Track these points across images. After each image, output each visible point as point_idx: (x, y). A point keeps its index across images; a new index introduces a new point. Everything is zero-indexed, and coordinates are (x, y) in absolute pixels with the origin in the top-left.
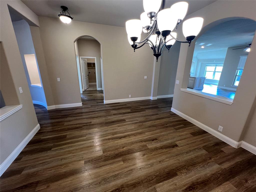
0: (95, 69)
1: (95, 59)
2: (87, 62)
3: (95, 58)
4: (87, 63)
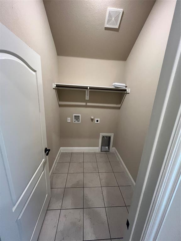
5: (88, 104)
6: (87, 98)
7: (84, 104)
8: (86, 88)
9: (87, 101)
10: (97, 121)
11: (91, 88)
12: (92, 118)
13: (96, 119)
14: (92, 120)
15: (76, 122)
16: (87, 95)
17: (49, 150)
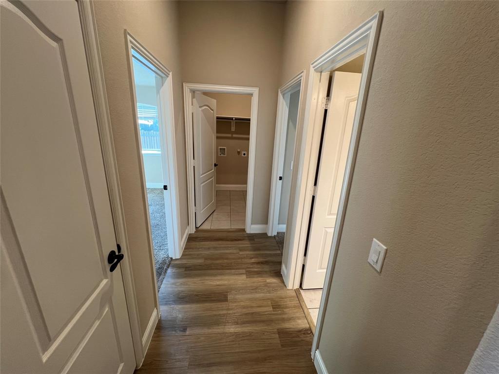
0: (248, 139)
1: (252, 95)
2: (216, 116)
3: (255, 91)
4: (218, 118)
5: (234, 136)
6: (233, 129)
7: (230, 135)
8: (232, 119)
9: (233, 133)
10: (244, 154)
11: (236, 119)
12: (239, 150)
13: (243, 152)
14: (239, 153)
15: (222, 155)
16: (233, 126)
17: (217, 165)
